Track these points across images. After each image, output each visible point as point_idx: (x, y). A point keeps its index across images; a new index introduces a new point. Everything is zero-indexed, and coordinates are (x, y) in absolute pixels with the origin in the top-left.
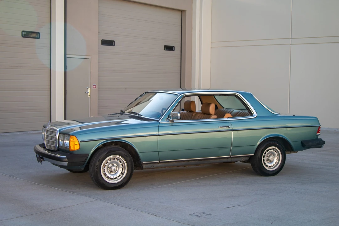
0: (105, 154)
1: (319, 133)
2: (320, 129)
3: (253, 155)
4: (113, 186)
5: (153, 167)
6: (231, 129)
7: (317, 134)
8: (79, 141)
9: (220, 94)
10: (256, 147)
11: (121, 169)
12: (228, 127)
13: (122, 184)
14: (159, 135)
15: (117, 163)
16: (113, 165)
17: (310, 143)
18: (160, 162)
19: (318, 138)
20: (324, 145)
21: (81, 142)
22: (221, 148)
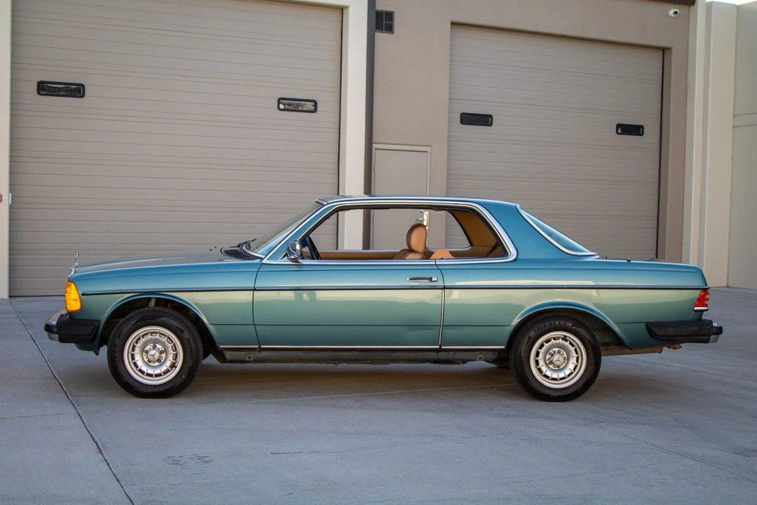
0: (133, 322)
1: (706, 305)
2: (707, 297)
3: (503, 347)
4: (150, 390)
5: (250, 357)
6: (440, 284)
7: (696, 308)
8: (81, 293)
9: (429, 206)
10: (509, 330)
11: (171, 357)
12: (430, 279)
13: (171, 387)
14: (255, 290)
15: (163, 344)
16: (154, 347)
17: (670, 331)
18: (262, 350)
19: (703, 317)
20: (720, 336)
21: (83, 295)
22: (412, 326)
